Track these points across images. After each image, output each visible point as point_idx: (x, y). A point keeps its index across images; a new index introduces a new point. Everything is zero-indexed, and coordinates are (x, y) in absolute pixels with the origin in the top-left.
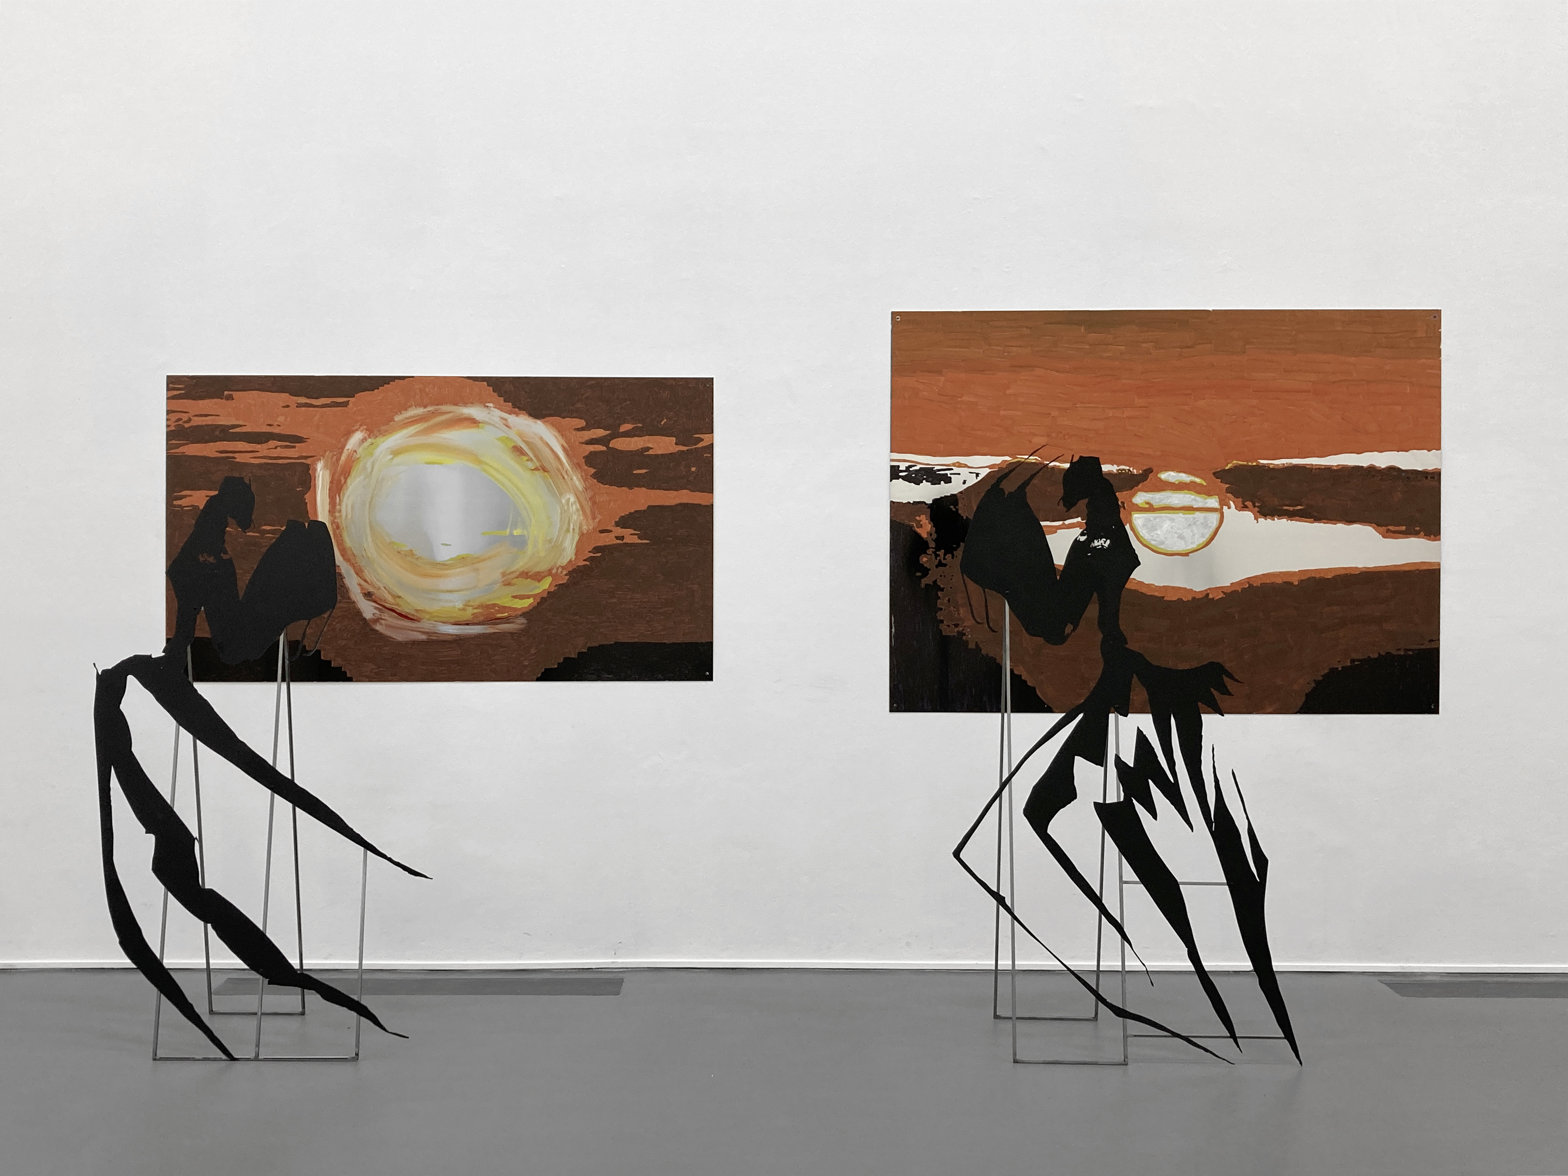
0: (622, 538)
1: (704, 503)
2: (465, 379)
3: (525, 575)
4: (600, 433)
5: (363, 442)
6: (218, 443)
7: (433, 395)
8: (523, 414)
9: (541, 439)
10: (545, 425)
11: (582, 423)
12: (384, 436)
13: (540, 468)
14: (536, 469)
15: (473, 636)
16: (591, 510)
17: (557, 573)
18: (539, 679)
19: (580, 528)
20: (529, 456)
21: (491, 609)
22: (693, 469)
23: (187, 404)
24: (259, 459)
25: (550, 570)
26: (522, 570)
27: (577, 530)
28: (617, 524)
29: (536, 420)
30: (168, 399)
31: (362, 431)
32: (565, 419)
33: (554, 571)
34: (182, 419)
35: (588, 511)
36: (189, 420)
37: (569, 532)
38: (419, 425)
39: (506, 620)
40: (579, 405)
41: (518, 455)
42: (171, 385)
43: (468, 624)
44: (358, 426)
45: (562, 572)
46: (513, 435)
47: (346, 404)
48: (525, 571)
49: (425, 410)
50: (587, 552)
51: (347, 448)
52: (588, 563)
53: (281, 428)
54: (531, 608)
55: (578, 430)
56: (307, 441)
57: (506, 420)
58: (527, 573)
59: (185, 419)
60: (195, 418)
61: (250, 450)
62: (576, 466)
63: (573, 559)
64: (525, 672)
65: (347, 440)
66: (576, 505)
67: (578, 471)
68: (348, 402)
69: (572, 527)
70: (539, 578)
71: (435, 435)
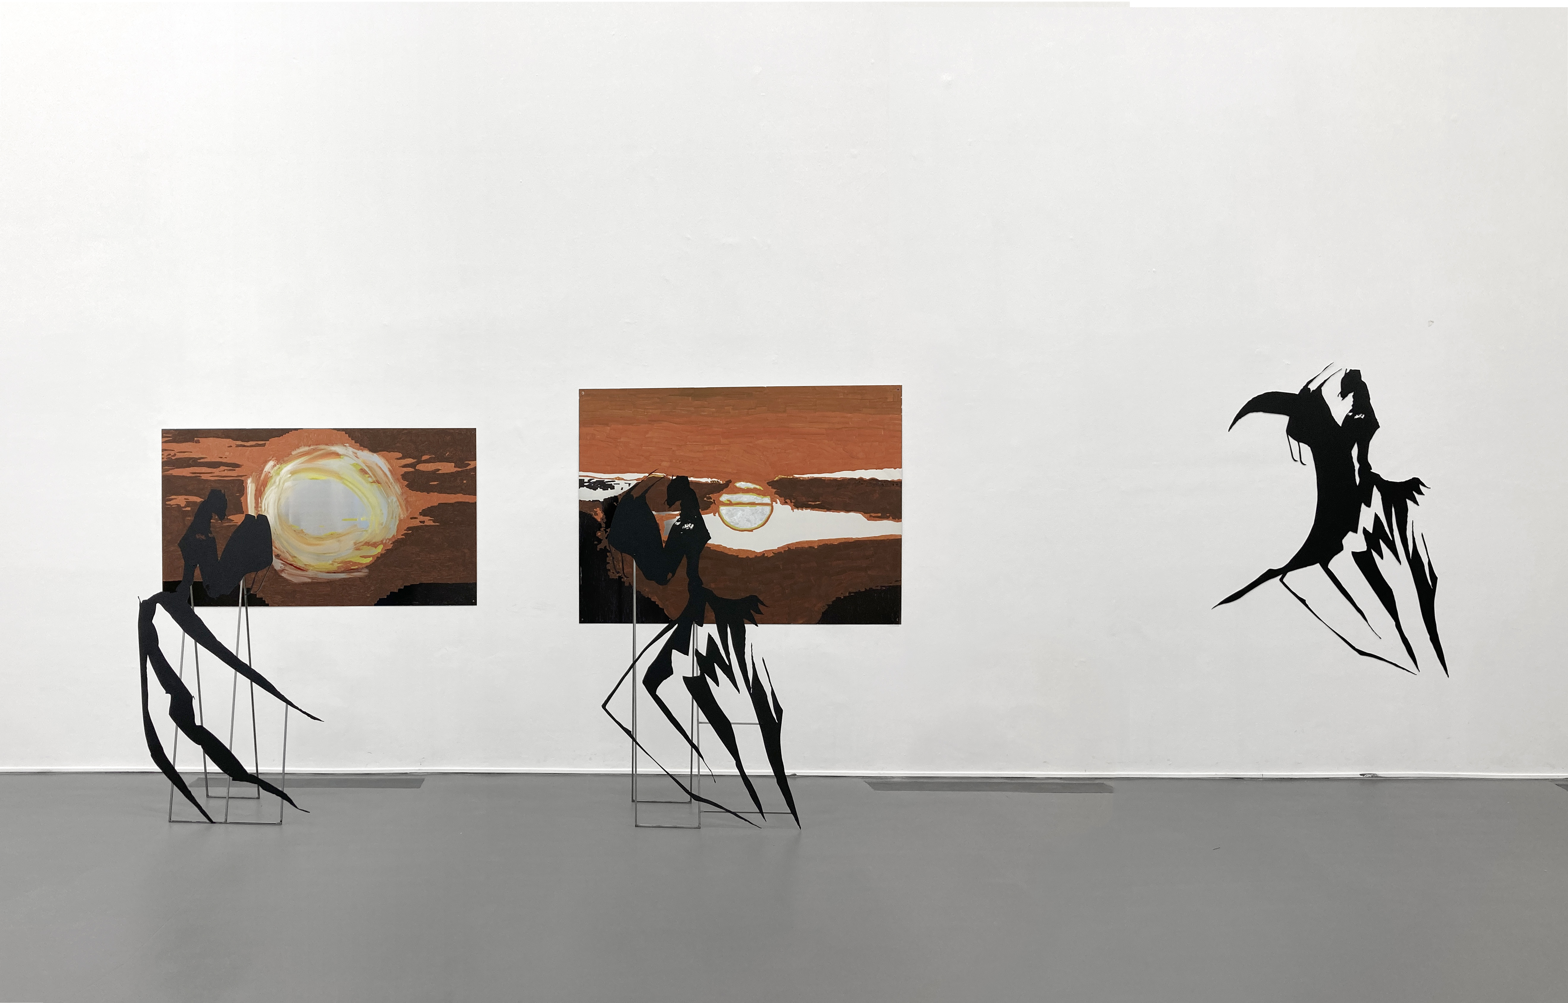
0: (423, 522)
1: (471, 501)
2: (332, 430)
3: (367, 544)
4: (410, 461)
5: (274, 467)
6: (191, 468)
7: (314, 439)
8: (366, 450)
9: (377, 464)
10: (379, 456)
11: (400, 455)
12: (286, 463)
13: (376, 481)
14: (374, 482)
15: (338, 580)
16: (406, 506)
17: (386, 542)
18: (375, 605)
20: (369, 474)
21: (348, 564)
22: (465, 482)
23: (173, 446)
24: (215, 477)
25: (382, 541)
26: (365, 541)
27: (398, 518)
28: (421, 514)
29: (373, 454)
30: (162, 442)
31: (273, 461)
32: (390, 453)
33: (384, 542)
34: (170, 454)
35: (404, 506)
36: (175, 455)
37: (393, 519)
38: (306, 457)
39: (357, 570)
40: (398, 445)
41: (363, 474)
42: (164, 435)
43: (335, 573)
44: (271, 458)
45: (389, 542)
46: (360, 462)
47: (264, 445)
48: (367, 541)
49: (310, 448)
50: (404, 530)
51: (264, 470)
52: (404, 537)
53: (228, 459)
54: (371, 563)
55: (398, 459)
56: (242, 467)
57: (356, 453)
58: (369, 543)
59: (172, 454)
60: (178, 454)
61: (209, 472)
62: (397, 480)
63: (395, 535)
64: (368, 600)
65: (264, 466)
66: (397, 503)
67: (398, 483)
68: (265, 443)
69: (394, 516)
70: (376, 545)
71: (315, 462)
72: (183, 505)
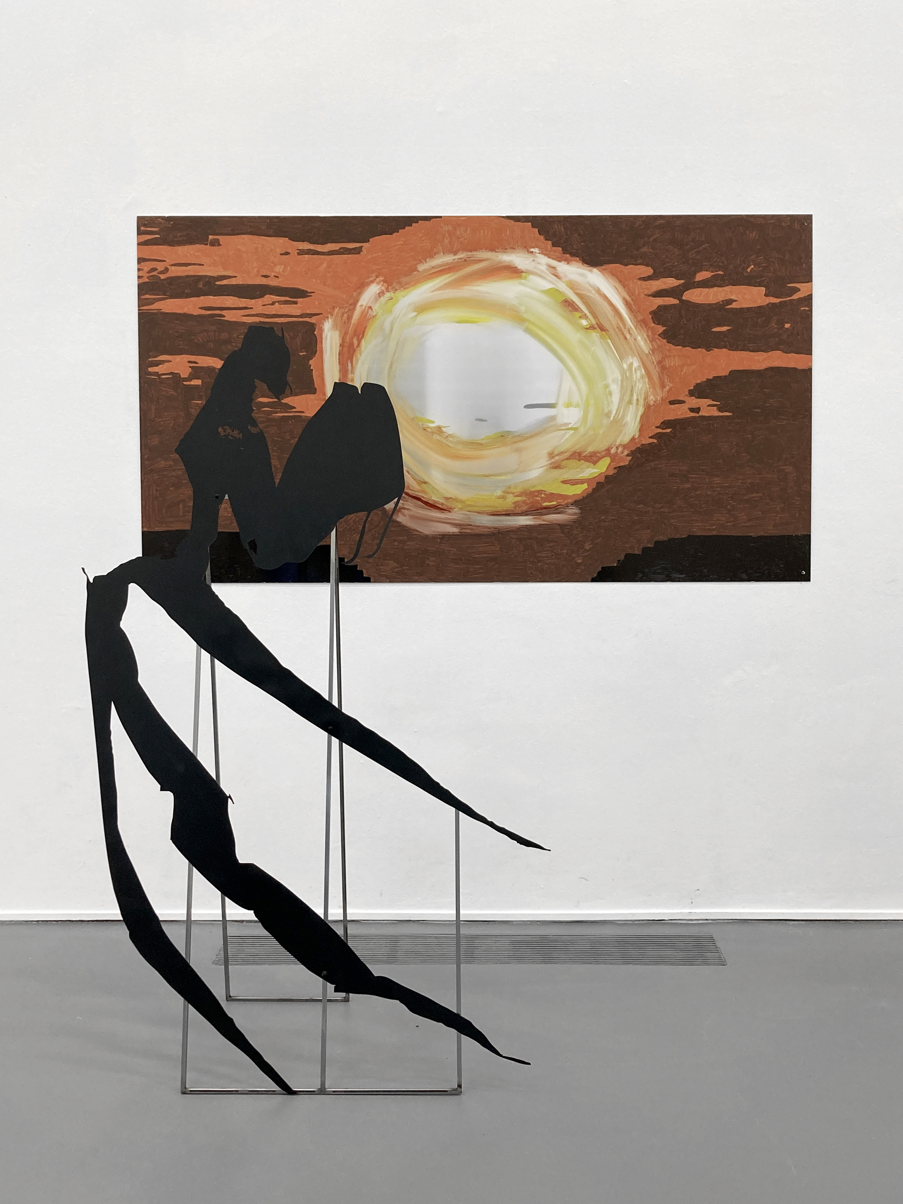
0: (697, 410)
1: (800, 367)
2: (503, 219)
3: (578, 456)
4: (671, 282)
5: (380, 297)
6: (202, 298)
7: (465, 239)
8: (576, 261)
9: (598, 291)
10: (604, 275)
11: (649, 271)
12: (405, 289)
13: (596, 326)
14: (592, 328)
15: (514, 529)
16: (659, 376)
17: (616, 453)
18: (594, 580)
19: (645, 399)
20: (583, 312)
21: (537, 496)
22: (787, 326)
23: (163, 251)
24: (254, 318)
25: (608, 450)
26: (573, 450)
27: (642, 402)
28: (691, 393)
29: (591, 268)
30: (138, 244)
31: (378, 283)
32: (628, 267)
33: (613, 451)
34: (157, 269)
35: (655, 378)
36: (167, 270)
37: (632, 404)
38: (449, 275)
39: (555, 510)
40: (645, 249)
41: (570, 311)
42: (142, 228)
43: (508, 515)
44: (374, 278)
45: (622, 452)
46: (562, 287)
47: (358, 251)
48: (578, 451)
49: (456, 257)
50: (654, 427)
51: (359, 304)
52: (655, 441)
53: (280, 280)
54: (585, 495)
55: (644, 279)
56: (311, 296)
57: (554, 268)
58: (580, 454)
59: (160, 269)
60: (173, 268)
61: (241, 306)
62: (642, 323)
63: (636, 436)
64: (579, 571)
65: (360, 294)
66: (641, 370)
67: (643, 330)
68: (361, 247)
69: (635, 397)
70: (595, 459)
71: (466, 287)
72: (184, 374)
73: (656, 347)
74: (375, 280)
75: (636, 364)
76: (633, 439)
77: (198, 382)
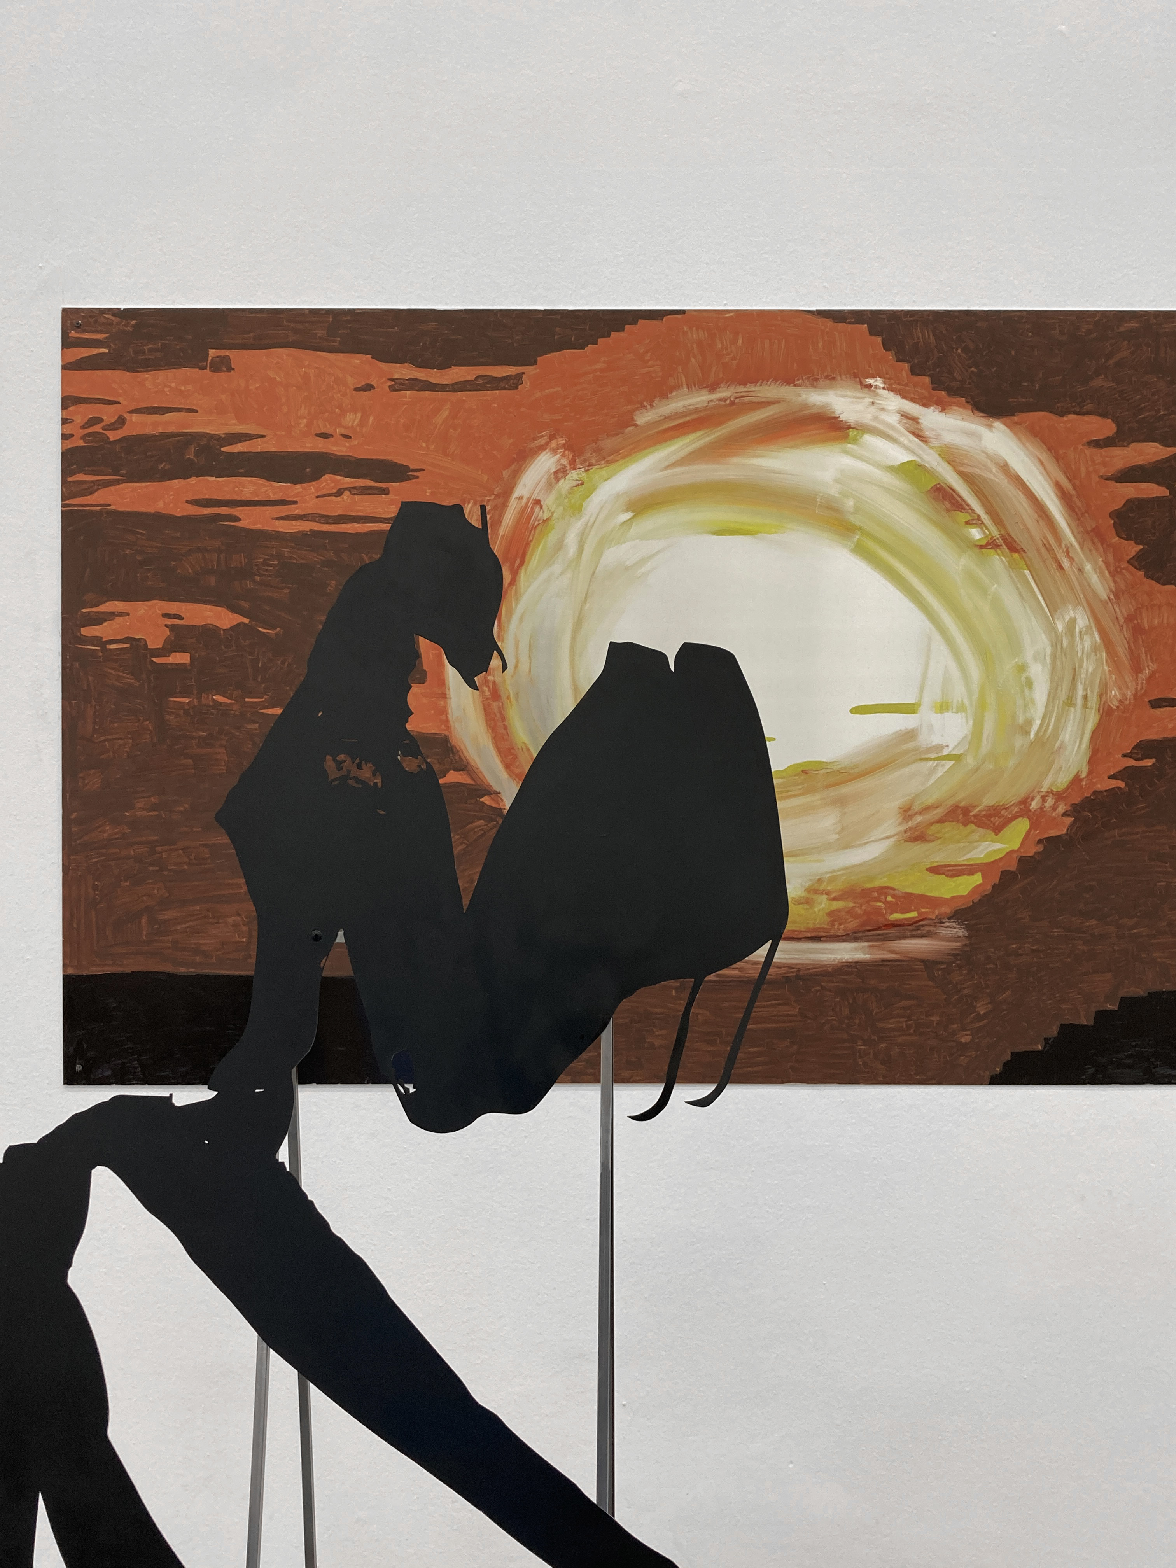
2: (810, 316)
3: (962, 814)
4: (1153, 452)
5: (557, 480)
6: (193, 480)
7: (734, 359)
8: (959, 405)
9: (1005, 468)
10: (1016, 434)
11: (1106, 427)
12: (609, 463)
13: (1000, 542)
14: (991, 544)
15: (830, 969)
16: (1129, 647)
17: (1041, 808)
18: (996, 1080)
19: (1101, 696)
20: (974, 512)
21: (878, 900)
23: (111, 382)
24: (299, 523)
25: (1025, 802)
26: (951, 802)
27: (1093, 702)
29: (988, 421)
30: (64, 367)
31: (554, 451)
32: (1065, 418)
33: (1034, 805)
34: (102, 420)
35: (1122, 651)
36: (120, 422)
37: (1074, 705)
38: (698, 434)
39: (915, 928)
40: (1099, 382)
41: (948, 510)
42: (73, 334)
43: (817, 939)
44: (546, 439)
45: (1054, 808)
46: (932, 459)
47: (513, 383)
48: (962, 804)
49: (715, 396)
50: (1120, 756)
51: (517, 493)
52: (1122, 784)
53: (354, 442)
54: (977, 898)
55: (1097, 444)
56: (417, 477)
57: (915, 420)
58: (966, 811)
59: (108, 419)
60: (135, 418)
61: (273, 497)
62: (1092, 536)
63: (1084, 775)
64: (961, 1062)
65: (516, 475)
66: (1092, 635)
67: (1097, 549)
68: (520, 376)
69: (1080, 692)
70: (997, 821)
71: (735, 460)
72: (155, 643)
73: (1122, 586)
74: (547, 444)
75: (1082, 621)
76: (1076, 780)
77: (182, 658)
